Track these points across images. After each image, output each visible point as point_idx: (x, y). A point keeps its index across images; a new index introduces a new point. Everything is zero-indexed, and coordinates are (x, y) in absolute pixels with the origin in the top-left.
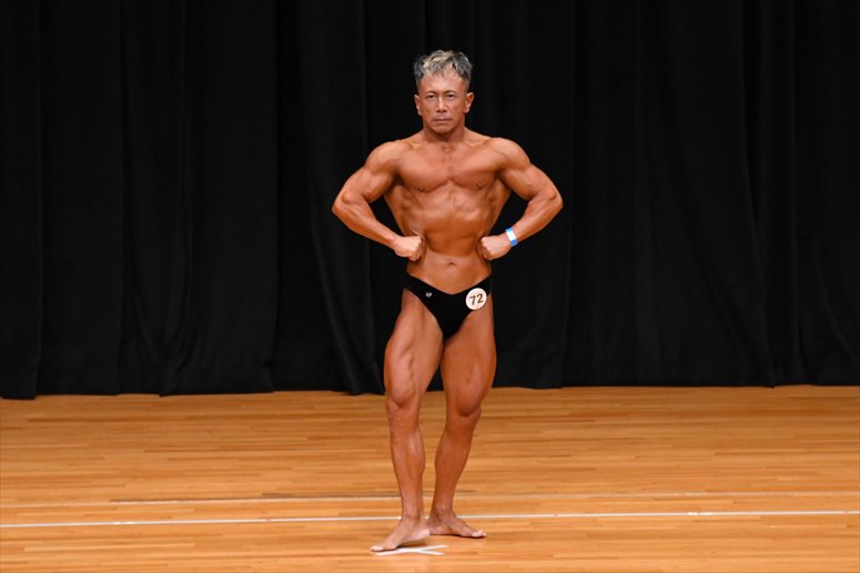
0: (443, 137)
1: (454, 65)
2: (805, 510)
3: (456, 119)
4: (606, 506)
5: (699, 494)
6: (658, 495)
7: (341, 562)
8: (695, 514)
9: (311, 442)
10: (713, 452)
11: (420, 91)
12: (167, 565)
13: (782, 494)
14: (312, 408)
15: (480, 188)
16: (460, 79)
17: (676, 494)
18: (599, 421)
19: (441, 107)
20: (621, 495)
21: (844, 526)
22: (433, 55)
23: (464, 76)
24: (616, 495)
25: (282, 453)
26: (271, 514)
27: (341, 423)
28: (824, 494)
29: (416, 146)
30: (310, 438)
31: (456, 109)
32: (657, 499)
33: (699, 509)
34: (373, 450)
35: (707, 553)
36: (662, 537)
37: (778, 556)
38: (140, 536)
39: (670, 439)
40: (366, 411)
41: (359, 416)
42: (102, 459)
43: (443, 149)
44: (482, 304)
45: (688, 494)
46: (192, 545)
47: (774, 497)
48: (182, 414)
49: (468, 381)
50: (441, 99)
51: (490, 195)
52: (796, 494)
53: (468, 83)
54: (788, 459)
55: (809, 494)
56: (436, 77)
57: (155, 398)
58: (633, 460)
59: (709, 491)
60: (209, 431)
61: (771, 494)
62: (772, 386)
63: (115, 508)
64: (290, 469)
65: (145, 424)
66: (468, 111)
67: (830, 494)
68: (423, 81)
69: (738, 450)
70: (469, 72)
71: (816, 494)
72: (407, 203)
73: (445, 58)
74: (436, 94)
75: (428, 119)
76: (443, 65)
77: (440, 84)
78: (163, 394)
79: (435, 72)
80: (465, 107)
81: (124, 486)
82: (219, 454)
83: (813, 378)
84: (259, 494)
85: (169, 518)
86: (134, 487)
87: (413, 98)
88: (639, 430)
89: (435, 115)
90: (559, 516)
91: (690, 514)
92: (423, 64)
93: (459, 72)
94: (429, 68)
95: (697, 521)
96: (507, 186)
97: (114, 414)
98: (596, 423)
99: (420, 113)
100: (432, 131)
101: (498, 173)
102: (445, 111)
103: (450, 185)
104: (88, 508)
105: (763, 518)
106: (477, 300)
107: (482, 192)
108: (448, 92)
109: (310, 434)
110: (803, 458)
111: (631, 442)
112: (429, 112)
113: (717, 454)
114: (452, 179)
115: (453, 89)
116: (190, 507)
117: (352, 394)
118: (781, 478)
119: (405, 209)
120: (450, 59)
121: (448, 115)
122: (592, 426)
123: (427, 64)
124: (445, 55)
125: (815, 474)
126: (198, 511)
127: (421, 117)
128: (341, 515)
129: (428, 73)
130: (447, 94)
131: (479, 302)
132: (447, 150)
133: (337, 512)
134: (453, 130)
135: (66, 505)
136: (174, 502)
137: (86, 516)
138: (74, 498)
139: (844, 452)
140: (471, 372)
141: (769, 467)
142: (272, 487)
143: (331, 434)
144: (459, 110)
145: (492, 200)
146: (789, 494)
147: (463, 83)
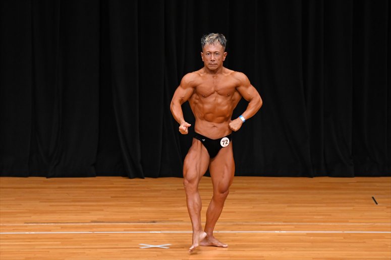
0: (213, 72)
1: (219, 40)
2: (325, 231)
3: (219, 64)
4: (240, 228)
5: (280, 223)
6: (262, 223)
7: (125, 251)
8: (278, 232)
9: (113, 199)
10: (286, 205)
11: (203, 51)
12: (48, 251)
13: (316, 223)
14: (113, 184)
15: (228, 96)
16: (221, 46)
17: (270, 223)
18: (237, 191)
19: (213, 59)
20: (246, 223)
21: (342, 238)
22: (210, 35)
23: (223, 45)
24: (244, 223)
25: (99, 203)
26: (94, 230)
27: (125, 191)
28: (334, 224)
29: (201, 75)
30: (112, 197)
31: (219, 60)
32: (262, 225)
33: (280, 230)
34: (139, 203)
35: (283, 249)
36: (264, 242)
37: (313, 251)
38: (37, 238)
39: (267, 199)
40: (137, 186)
41: (132, 188)
42: (21, 205)
43: (213, 77)
44: (227, 145)
45: (275, 223)
46: (60, 243)
47: (312, 225)
48: (57, 186)
49: (223, 177)
50: (212, 55)
51: (233, 98)
52: (322, 224)
53: (225, 48)
54: (318, 209)
55: (327, 224)
56: (211, 45)
57: (44, 179)
58: (251, 209)
59: (284, 222)
60: (67, 194)
61: (311, 224)
62: (312, 177)
63: (26, 226)
64: (102, 210)
65: (40, 190)
66: (224, 60)
67: (336, 224)
68: (205, 47)
69: (297, 205)
70: (225, 43)
71: (331, 224)
72: (197, 101)
73: (215, 37)
74: (210, 53)
75: (207, 63)
76: (214, 40)
77: (212, 49)
78: (48, 177)
79: (211, 43)
80: (223, 59)
81: (30, 217)
82: (73, 203)
83: (330, 174)
84: (89, 221)
85: (50, 231)
86: (34, 218)
87: (200, 54)
88: (255, 195)
89: (210, 62)
90: (220, 232)
91: (276, 232)
92: (205, 39)
93: (221, 44)
94: (208, 41)
95: (279, 235)
96: (240, 94)
97: (26, 186)
98: (236, 192)
99: (203, 60)
100: (208, 69)
101: (236, 88)
102: (214, 61)
103: (216, 94)
104: (14, 226)
105: (308, 234)
106: (225, 142)
107: (229, 98)
108: (216, 52)
109: (111, 195)
110: (325, 208)
111: (250, 200)
112: (207, 60)
113: (288, 206)
114: (217, 91)
115: (218, 51)
116: (59, 226)
117: (130, 178)
118: (315, 217)
119: (196, 103)
120: (217, 37)
121: (215, 62)
122: (234, 194)
123: (207, 39)
124: (214, 36)
125: (330, 215)
126: (63, 228)
127: (204, 62)
128: (125, 231)
129: (207, 44)
130: (215, 53)
131: (226, 143)
132: (215, 78)
133: (123, 229)
134: (217, 69)
135: (5, 225)
136: (52, 224)
137: (14, 230)
138: (8, 222)
139: (342, 206)
140: (224, 173)
141: (310, 212)
142: (95, 218)
143: (121, 195)
144: (221, 60)
145: (233, 100)
146: (319, 224)
147: (223, 48)
